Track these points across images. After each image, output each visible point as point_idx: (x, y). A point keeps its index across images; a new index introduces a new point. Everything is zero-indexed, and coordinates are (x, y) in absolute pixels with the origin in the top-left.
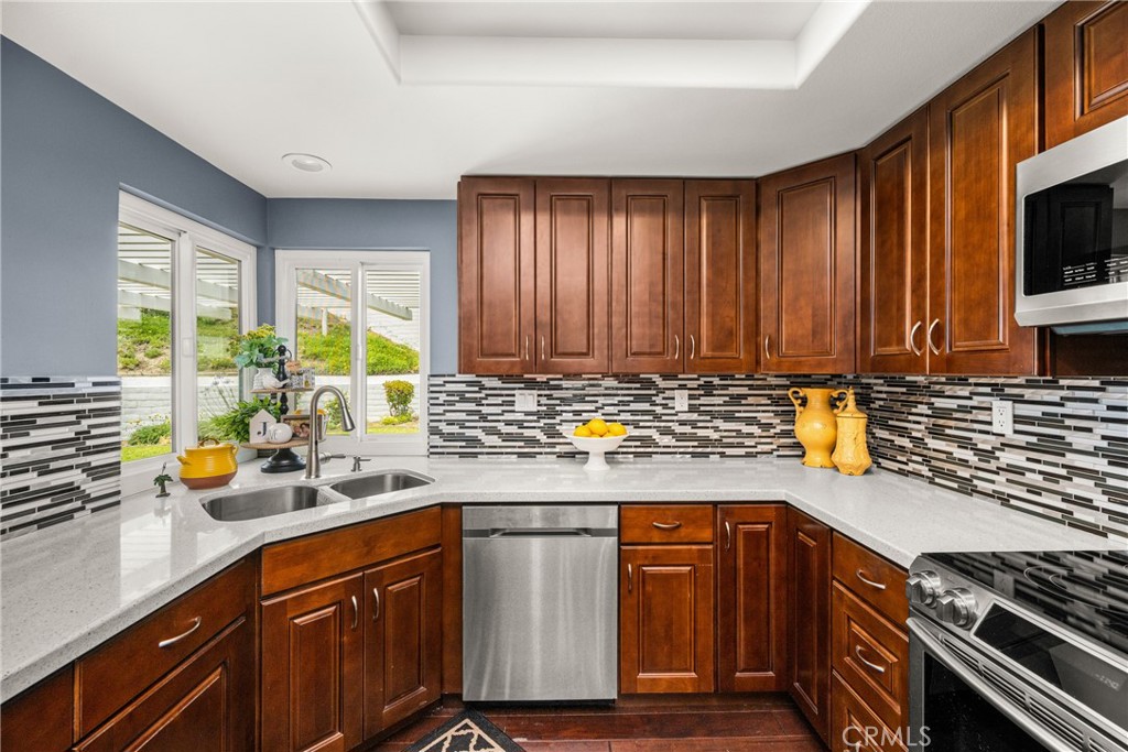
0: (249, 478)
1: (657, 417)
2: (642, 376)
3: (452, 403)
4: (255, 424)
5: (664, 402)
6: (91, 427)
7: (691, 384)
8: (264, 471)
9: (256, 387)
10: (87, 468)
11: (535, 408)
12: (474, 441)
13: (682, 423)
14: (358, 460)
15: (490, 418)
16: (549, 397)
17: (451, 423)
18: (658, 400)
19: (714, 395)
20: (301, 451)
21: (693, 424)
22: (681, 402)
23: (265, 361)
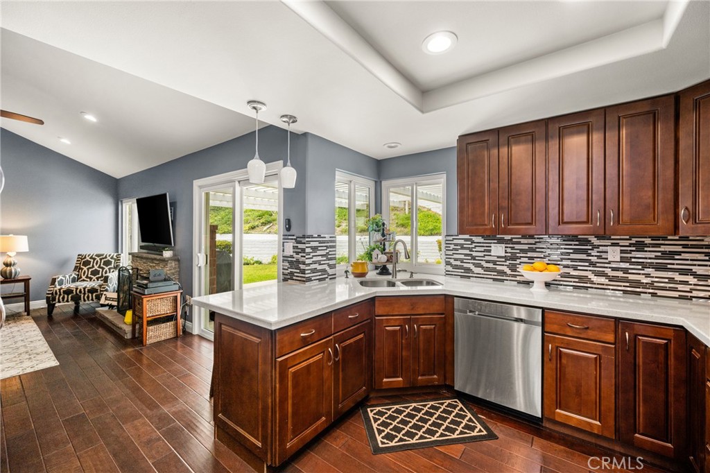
0: (372, 275)
1: (593, 264)
2: (579, 237)
3: (457, 250)
4: (374, 254)
5: (598, 254)
6: (330, 251)
7: (622, 243)
8: (377, 274)
9: (374, 240)
10: (329, 265)
11: (503, 254)
12: (468, 270)
13: (614, 269)
14: (412, 273)
15: (477, 258)
16: (513, 248)
17: (456, 260)
18: (594, 253)
19: (646, 251)
20: (390, 267)
21: (625, 271)
22: (614, 254)
23: (377, 229)
